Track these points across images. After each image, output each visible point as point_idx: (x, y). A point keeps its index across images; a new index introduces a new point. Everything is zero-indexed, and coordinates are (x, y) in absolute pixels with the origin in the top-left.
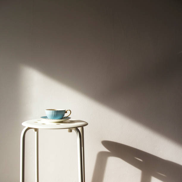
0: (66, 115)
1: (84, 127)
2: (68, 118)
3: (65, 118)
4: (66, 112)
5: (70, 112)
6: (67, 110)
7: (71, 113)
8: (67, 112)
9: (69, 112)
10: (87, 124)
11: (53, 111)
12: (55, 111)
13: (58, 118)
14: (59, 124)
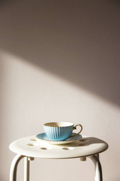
0: (74, 131)
1: (100, 154)
2: (78, 135)
4: (75, 128)
5: (80, 128)
6: (77, 125)
7: (82, 129)
8: (77, 127)
11: (57, 128)
12: (59, 128)
13: (63, 138)
14: (67, 149)
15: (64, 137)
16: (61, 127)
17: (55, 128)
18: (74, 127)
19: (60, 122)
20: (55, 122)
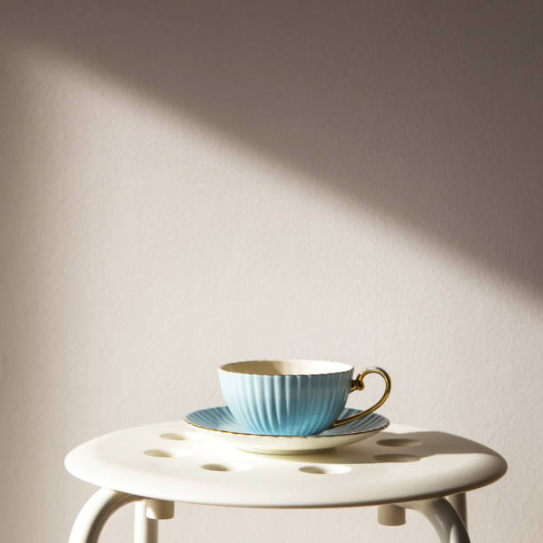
0: (357, 401)
1: (469, 495)
2: (369, 419)
3: (346, 420)
4: (358, 384)
5: (382, 382)
6: (367, 372)
7: (388, 391)
8: (365, 381)
9: (374, 385)
10: (495, 472)
11: (276, 378)
12: (287, 378)
13: (304, 427)
14: (320, 471)
15: (306, 423)
16: (294, 378)
17: (266, 378)
18: (354, 378)
19: (292, 361)
20: (270, 359)
